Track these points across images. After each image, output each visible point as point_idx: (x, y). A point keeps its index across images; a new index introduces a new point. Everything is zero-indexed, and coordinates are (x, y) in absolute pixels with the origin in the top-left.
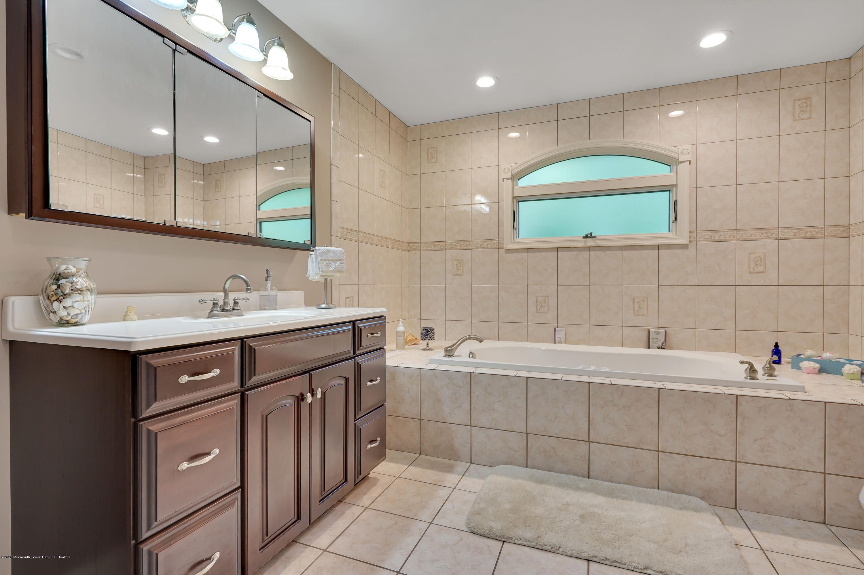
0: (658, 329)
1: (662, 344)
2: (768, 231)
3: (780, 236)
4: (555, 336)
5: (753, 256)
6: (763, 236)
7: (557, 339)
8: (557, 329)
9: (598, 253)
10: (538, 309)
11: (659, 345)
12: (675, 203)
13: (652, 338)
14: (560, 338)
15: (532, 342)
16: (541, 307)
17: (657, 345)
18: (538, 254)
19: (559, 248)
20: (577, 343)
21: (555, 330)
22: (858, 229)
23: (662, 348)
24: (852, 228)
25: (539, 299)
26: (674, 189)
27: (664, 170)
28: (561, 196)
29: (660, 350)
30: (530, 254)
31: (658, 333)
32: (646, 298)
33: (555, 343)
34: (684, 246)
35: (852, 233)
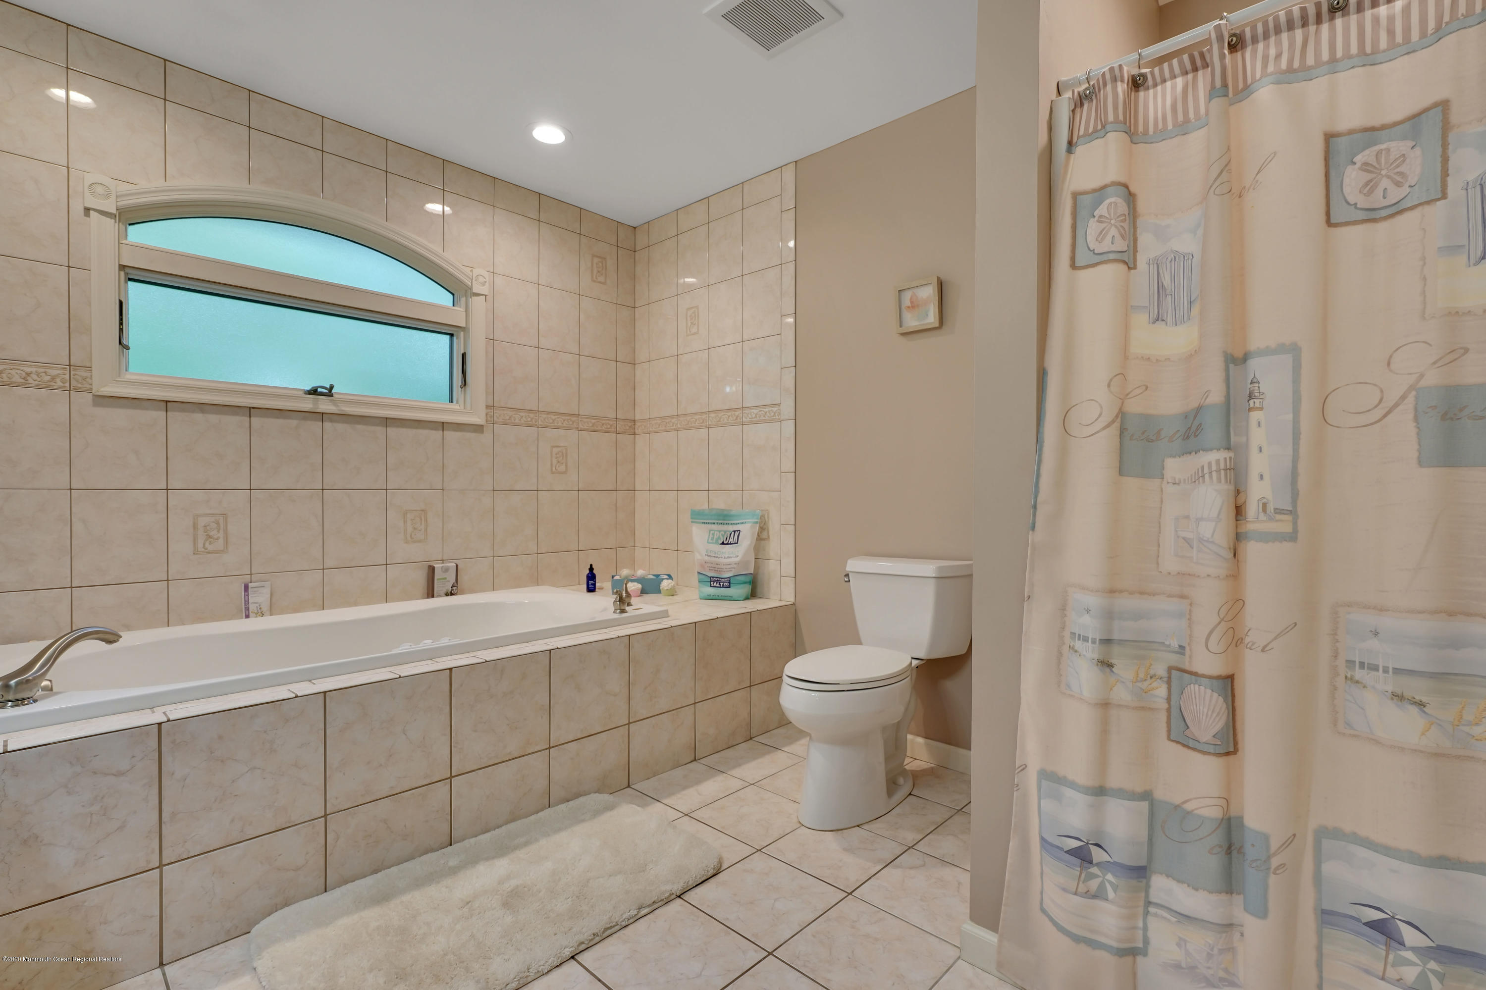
0: (443, 563)
1: (452, 587)
2: (569, 418)
3: (581, 426)
4: (247, 602)
5: (555, 450)
6: (565, 425)
7: (252, 607)
8: (250, 585)
9: (341, 427)
10: (200, 545)
11: (447, 591)
12: (464, 356)
13: (438, 579)
14: (258, 605)
15: (183, 623)
16: (206, 540)
17: (444, 591)
18: (198, 416)
19: (253, 408)
20: (297, 608)
21: (246, 588)
22: (645, 427)
23: (452, 594)
24: (638, 424)
25: (202, 522)
26: (462, 333)
27: (445, 299)
28: (206, 288)
29: (450, 598)
30: (175, 416)
31: (446, 570)
32: (424, 511)
33: (247, 616)
34: (478, 429)
35: (638, 429)
